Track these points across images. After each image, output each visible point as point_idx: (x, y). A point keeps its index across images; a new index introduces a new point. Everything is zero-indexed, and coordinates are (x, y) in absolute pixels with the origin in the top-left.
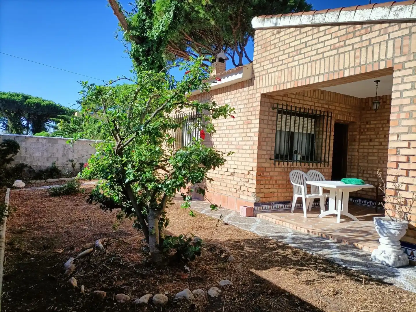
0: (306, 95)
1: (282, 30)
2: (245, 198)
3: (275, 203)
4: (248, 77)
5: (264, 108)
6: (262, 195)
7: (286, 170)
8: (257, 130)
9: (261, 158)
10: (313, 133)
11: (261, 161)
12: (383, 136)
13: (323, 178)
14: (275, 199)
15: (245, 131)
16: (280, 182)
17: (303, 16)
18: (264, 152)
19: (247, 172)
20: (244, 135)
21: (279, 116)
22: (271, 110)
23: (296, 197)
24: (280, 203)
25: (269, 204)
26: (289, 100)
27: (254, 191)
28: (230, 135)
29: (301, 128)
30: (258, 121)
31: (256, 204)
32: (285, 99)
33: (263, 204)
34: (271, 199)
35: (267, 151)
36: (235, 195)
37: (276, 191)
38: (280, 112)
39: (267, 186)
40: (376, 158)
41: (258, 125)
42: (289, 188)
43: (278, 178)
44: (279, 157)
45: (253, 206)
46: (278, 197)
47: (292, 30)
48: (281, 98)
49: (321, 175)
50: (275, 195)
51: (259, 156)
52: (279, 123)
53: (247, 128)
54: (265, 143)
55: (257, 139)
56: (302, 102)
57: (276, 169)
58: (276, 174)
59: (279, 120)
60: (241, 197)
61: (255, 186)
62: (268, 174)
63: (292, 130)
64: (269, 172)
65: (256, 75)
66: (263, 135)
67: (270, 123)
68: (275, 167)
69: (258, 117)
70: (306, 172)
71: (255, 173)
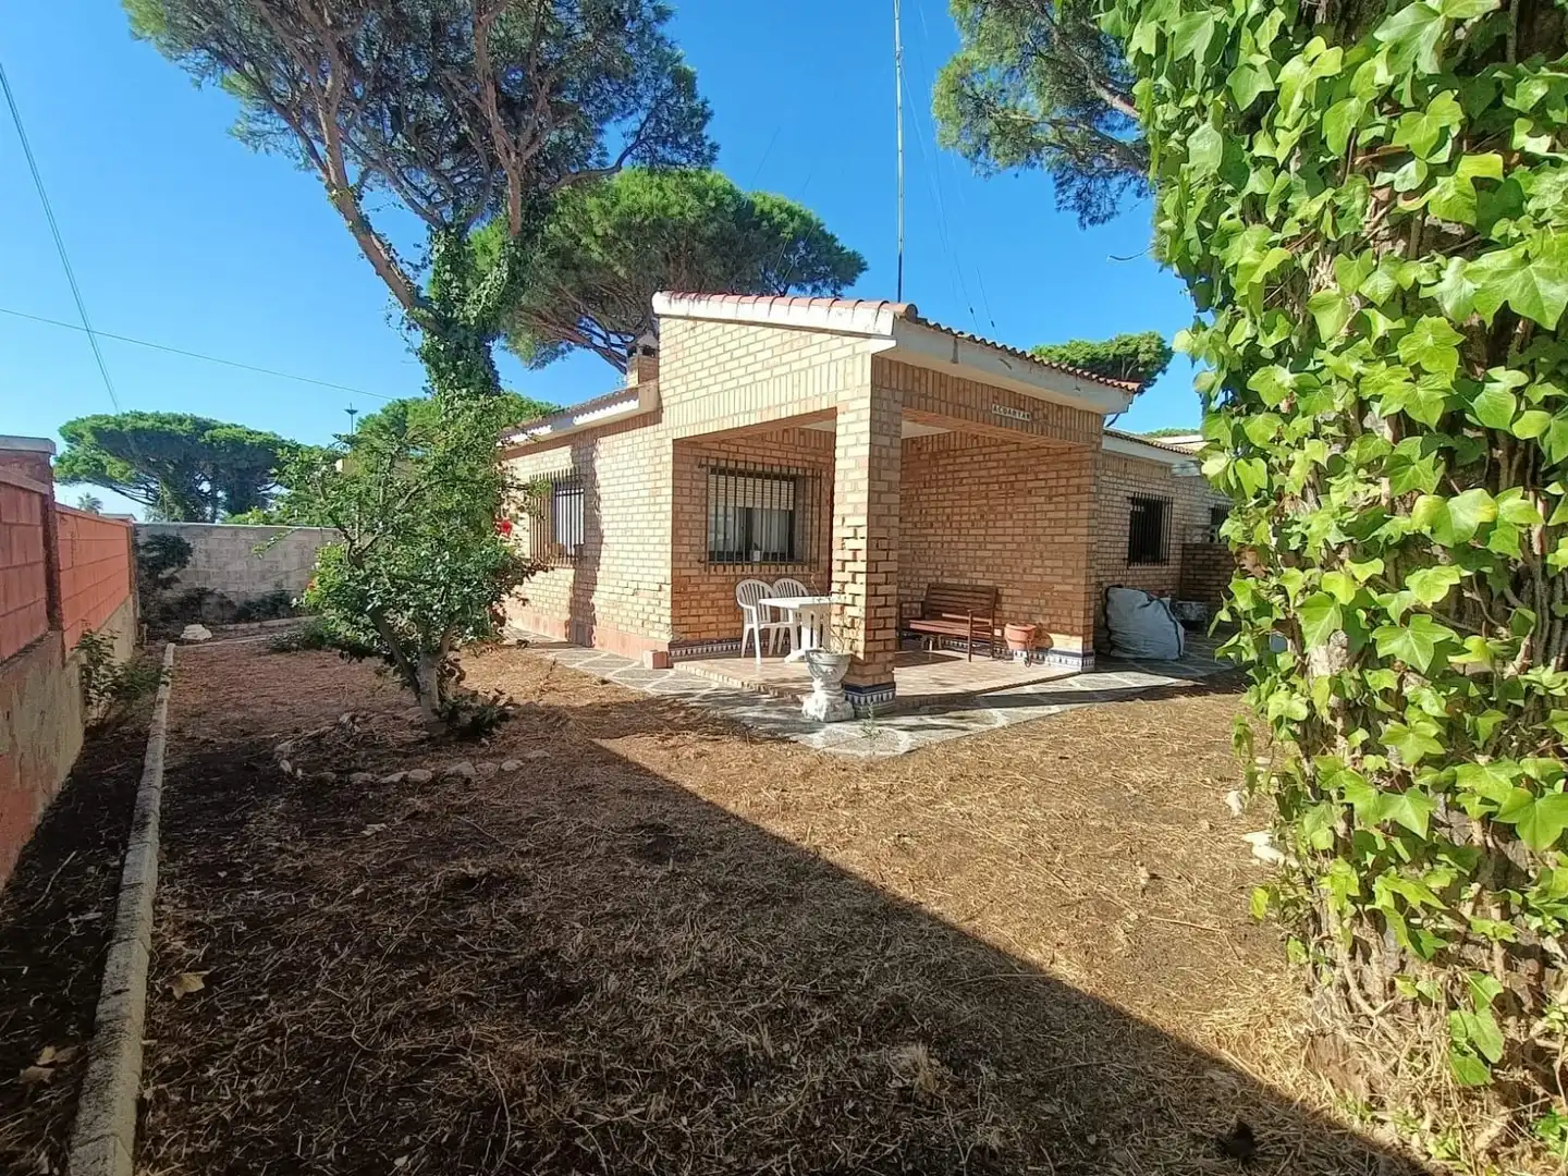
0: (768, 438)
1: (699, 323)
2: (655, 634)
3: (712, 643)
4: (649, 408)
5: (681, 467)
6: (685, 628)
7: (733, 580)
8: (669, 507)
9: (680, 560)
10: (791, 508)
11: (681, 565)
12: (918, 512)
13: (806, 592)
14: (713, 635)
15: (652, 508)
16: (721, 603)
17: (725, 303)
18: (687, 549)
19: (657, 587)
20: (650, 516)
21: (712, 478)
22: (696, 469)
23: (747, 627)
24: (720, 642)
25: (702, 643)
26: (733, 449)
27: (669, 621)
28: (629, 518)
29: (767, 501)
30: (670, 491)
31: (671, 645)
32: (724, 447)
33: (686, 644)
34: (703, 636)
35: (691, 545)
36: (640, 630)
37: (714, 619)
38: (715, 470)
39: (694, 612)
40: (908, 552)
41: (670, 499)
42: (738, 613)
43: (718, 595)
44: (717, 557)
45: (666, 649)
46: (718, 630)
47: (713, 325)
48: (716, 446)
49: (802, 587)
50: (713, 627)
51: (676, 557)
52: (712, 492)
53: (655, 504)
54: (687, 532)
55: (669, 524)
56: (760, 452)
57: (712, 580)
58: (713, 588)
59: (712, 485)
60: (652, 634)
61: (669, 612)
62: (696, 589)
63: (749, 505)
64: (698, 585)
65: (665, 403)
66: (680, 517)
67: (695, 493)
68: (710, 575)
69: (670, 482)
70: (771, 584)
71: (668, 588)
